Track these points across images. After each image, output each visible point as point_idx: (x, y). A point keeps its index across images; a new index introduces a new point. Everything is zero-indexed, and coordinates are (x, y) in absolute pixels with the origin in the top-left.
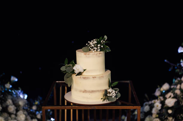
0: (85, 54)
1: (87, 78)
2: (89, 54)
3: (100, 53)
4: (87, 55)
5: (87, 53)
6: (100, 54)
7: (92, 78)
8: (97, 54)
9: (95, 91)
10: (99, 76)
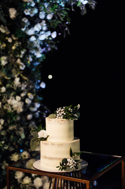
0: (48, 120)
1: (47, 144)
2: (51, 120)
3: (62, 120)
4: (50, 121)
5: (50, 119)
6: (63, 122)
7: (51, 145)
8: (59, 120)
9: (53, 158)
10: (57, 144)
